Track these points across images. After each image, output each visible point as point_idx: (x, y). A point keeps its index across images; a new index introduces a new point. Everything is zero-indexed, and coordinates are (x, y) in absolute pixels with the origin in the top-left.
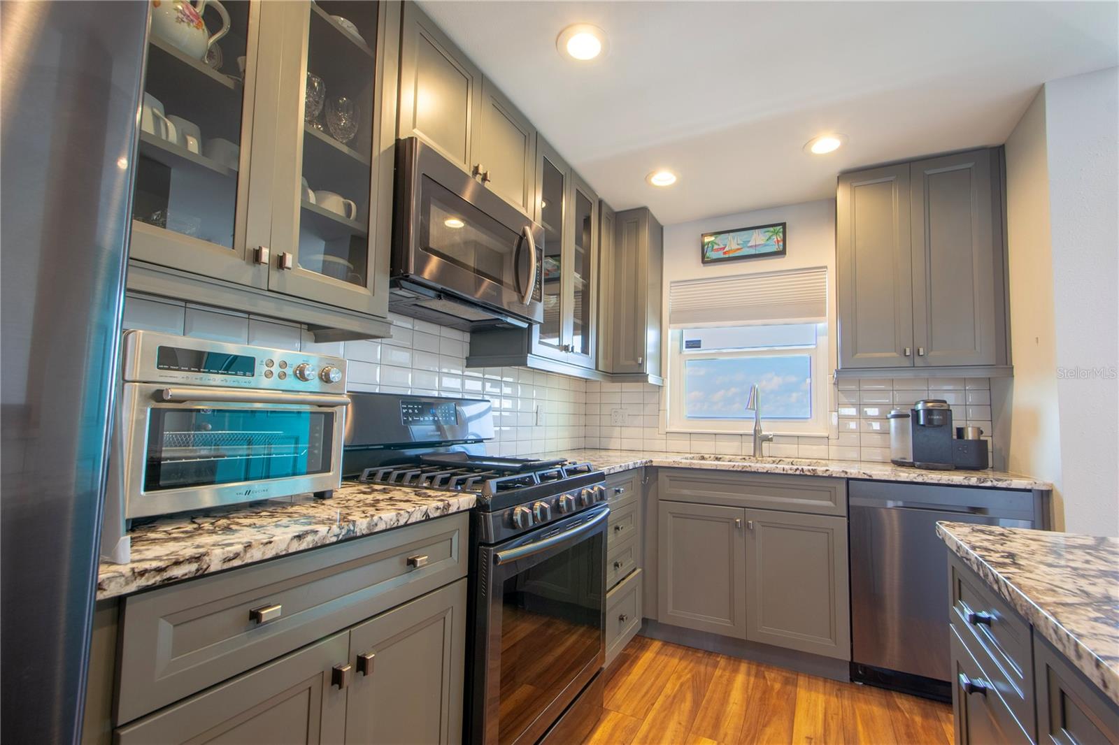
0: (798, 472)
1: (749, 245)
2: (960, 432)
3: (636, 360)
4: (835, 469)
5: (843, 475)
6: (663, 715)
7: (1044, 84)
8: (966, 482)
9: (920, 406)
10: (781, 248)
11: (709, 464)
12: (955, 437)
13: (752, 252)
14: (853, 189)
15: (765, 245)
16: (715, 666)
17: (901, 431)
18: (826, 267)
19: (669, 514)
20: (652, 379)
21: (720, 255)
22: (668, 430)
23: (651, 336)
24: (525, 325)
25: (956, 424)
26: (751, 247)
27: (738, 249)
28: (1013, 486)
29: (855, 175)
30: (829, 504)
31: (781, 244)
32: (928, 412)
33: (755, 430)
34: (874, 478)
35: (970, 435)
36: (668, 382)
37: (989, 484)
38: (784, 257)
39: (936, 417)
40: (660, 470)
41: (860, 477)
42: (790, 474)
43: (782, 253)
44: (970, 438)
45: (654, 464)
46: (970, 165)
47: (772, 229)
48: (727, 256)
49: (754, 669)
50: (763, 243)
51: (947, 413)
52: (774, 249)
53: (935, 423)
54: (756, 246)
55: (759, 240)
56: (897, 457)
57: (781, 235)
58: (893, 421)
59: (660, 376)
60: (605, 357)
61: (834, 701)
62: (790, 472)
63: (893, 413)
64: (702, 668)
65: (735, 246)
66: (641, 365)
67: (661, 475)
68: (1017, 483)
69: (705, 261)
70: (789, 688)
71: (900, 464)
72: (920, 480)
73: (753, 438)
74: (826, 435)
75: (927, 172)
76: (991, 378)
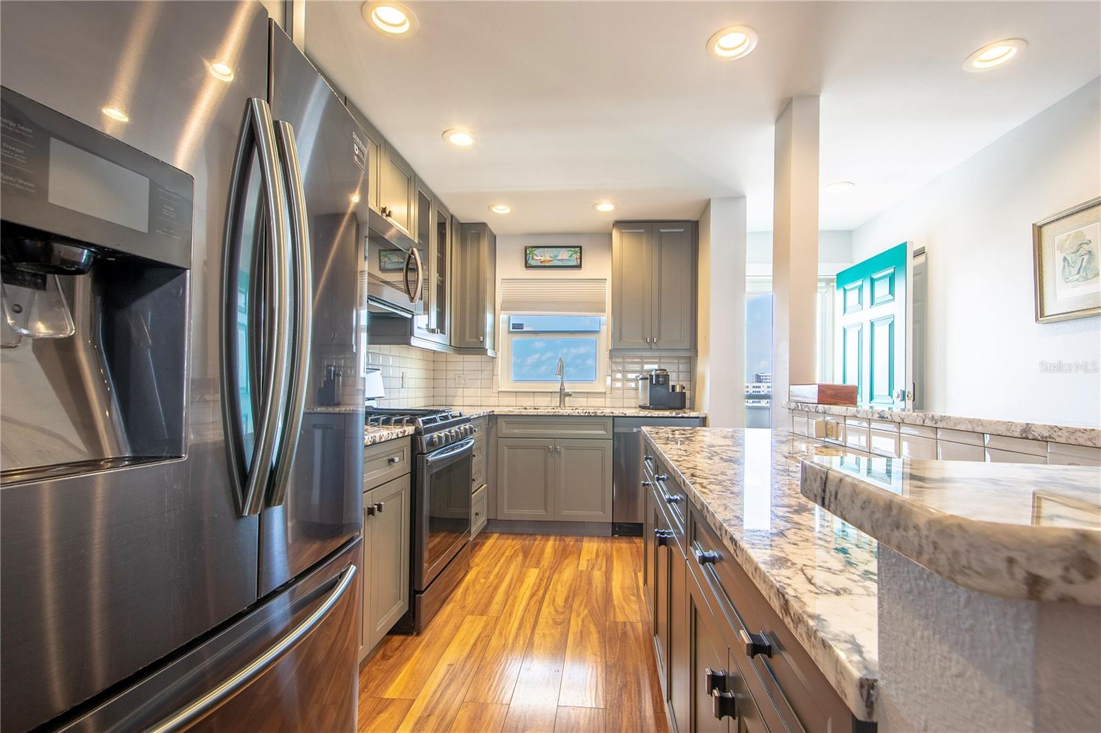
0: (586, 414)
1: (558, 258)
2: (674, 387)
3: (479, 339)
4: (607, 412)
5: (611, 415)
6: (506, 564)
7: (710, 200)
8: (670, 415)
9: (653, 373)
10: (579, 263)
11: (531, 412)
12: (671, 391)
13: (560, 264)
14: (622, 234)
15: (568, 260)
16: (535, 540)
17: (644, 387)
18: (606, 280)
19: (505, 447)
20: (490, 353)
21: (538, 263)
22: (500, 390)
23: (489, 318)
24: (410, 316)
25: (671, 383)
26: (559, 260)
27: (551, 261)
28: (691, 416)
29: (621, 224)
30: (603, 432)
31: (579, 260)
32: (658, 376)
33: (561, 389)
34: (627, 415)
35: (678, 390)
36: (499, 355)
37: (680, 415)
38: (580, 270)
39: (661, 379)
40: (499, 417)
41: (620, 415)
42: (582, 416)
43: (579, 267)
44: (678, 391)
45: (495, 413)
46: (682, 230)
47: (573, 249)
48: (543, 264)
49: (558, 538)
50: (567, 258)
51: (666, 377)
52: (574, 263)
53: (661, 382)
54: (562, 260)
55: (564, 255)
56: (642, 404)
57: (579, 254)
58: (640, 381)
59: (494, 350)
60: (455, 336)
61: (602, 545)
62: (582, 414)
63: (641, 377)
64: (527, 542)
65: (548, 258)
66: (483, 342)
67: (500, 420)
68: (693, 414)
69: (528, 266)
70: (578, 543)
71: (643, 407)
72: (649, 415)
73: (559, 394)
74: (604, 391)
75: (661, 231)
76: (690, 357)
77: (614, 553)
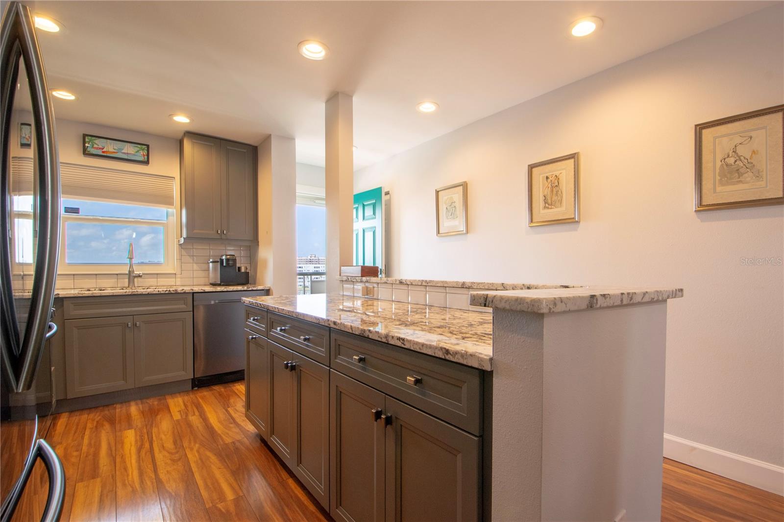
0: (167, 292)
1: (123, 151)
2: (239, 269)
4: (187, 289)
5: (191, 291)
7: (270, 135)
8: (243, 289)
9: (224, 257)
10: (146, 160)
11: (97, 293)
12: (237, 271)
13: (125, 157)
14: (194, 144)
15: (134, 155)
16: (115, 408)
17: (215, 269)
18: (174, 178)
19: (74, 328)
21: (100, 152)
25: (238, 265)
26: (124, 153)
27: (114, 152)
28: (258, 289)
29: (194, 135)
30: (184, 306)
31: (146, 157)
32: (228, 260)
33: (129, 271)
34: (206, 291)
35: (243, 270)
37: (251, 289)
38: (147, 165)
39: (231, 262)
40: (64, 300)
41: (200, 291)
42: (162, 294)
43: (147, 162)
44: (243, 271)
45: (60, 296)
46: (244, 151)
47: (139, 146)
48: (103, 154)
49: (139, 402)
50: (133, 153)
51: (235, 260)
52: (141, 159)
53: (230, 265)
54: (128, 153)
55: (130, 150)
56: (212, 281)
57: (146, 152)
58: (211, 264)
61: (186, 398)
62: (162, 292)
63: (211, 260)
64: (107, 412)
65: (111, 150)
67: (66, 303)
68: (260, 288)
69: (86, 153)
70: (162, 401)
71: (214, 285)
72: (225, 290)
73: (127, 276)
74: (175, 272)
75: (228, 148)
76: (250, 246)
77: (200, 400)
